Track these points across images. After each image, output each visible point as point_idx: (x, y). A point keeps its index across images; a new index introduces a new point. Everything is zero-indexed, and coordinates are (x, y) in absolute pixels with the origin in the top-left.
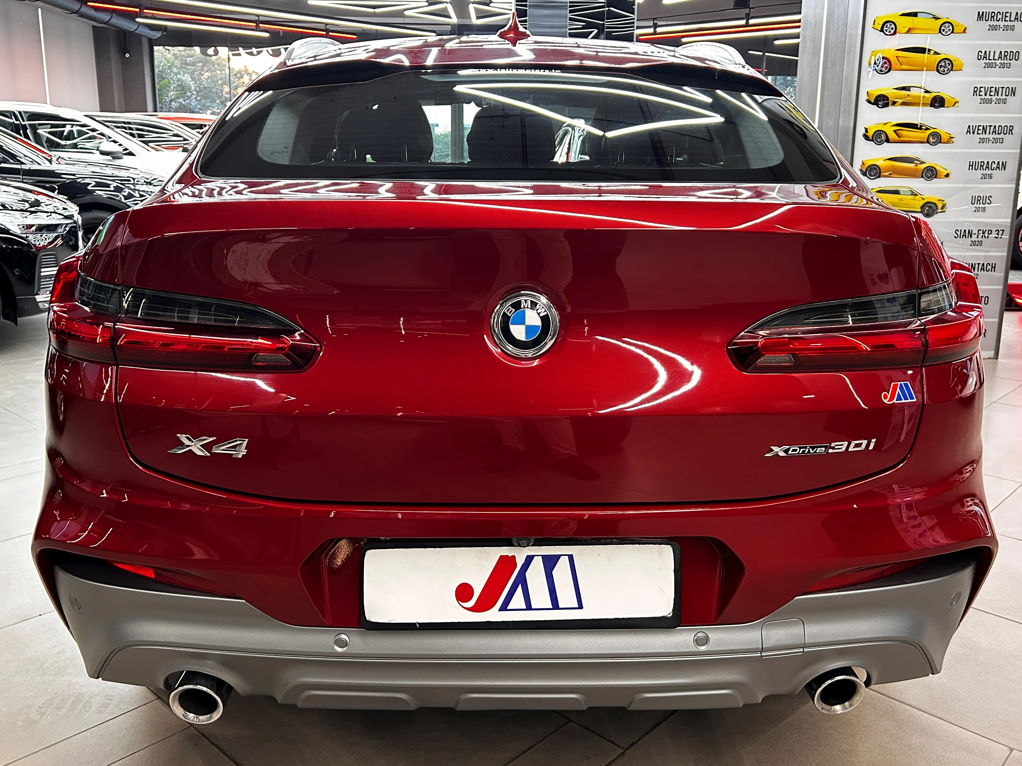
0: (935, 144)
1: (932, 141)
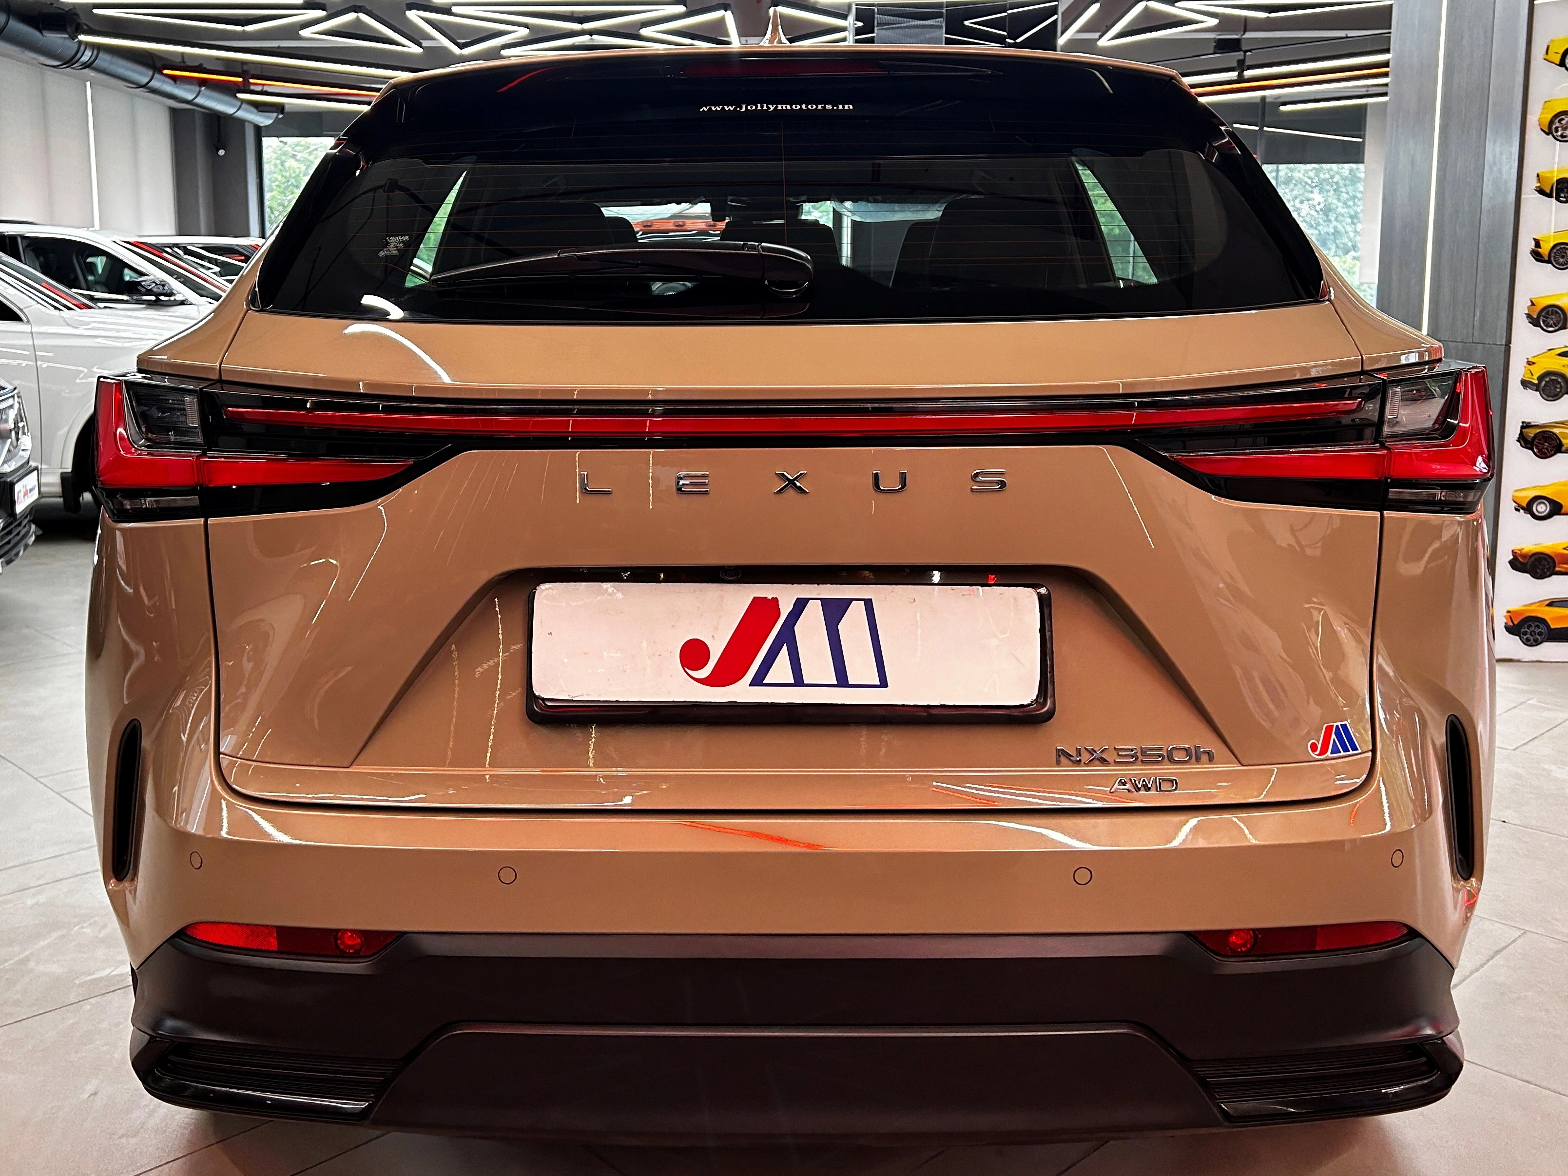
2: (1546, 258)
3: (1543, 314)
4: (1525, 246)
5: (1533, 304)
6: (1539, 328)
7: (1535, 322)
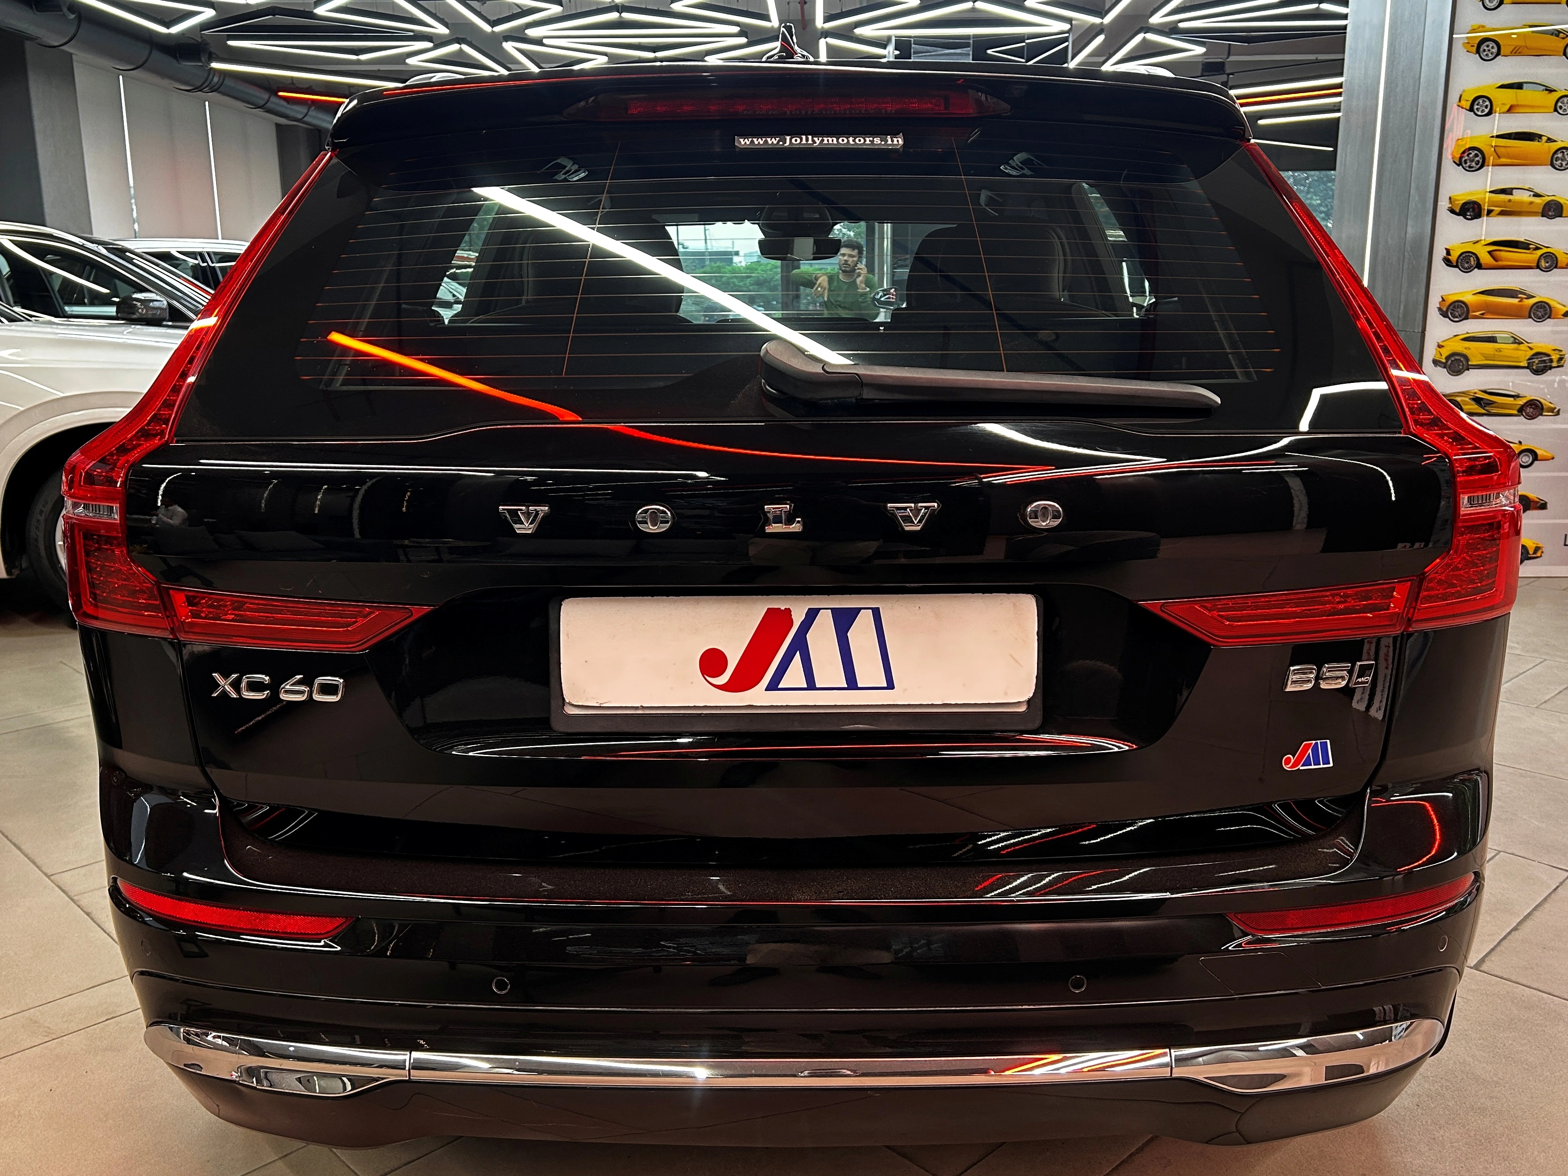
0: (1548, 270)
1: (1543, 266)
2: (1455, 264)
3: (1451, 307)
4: (1439, 254)
5: (1443, 300)
6: (1447, 319)
7: (1444, 314)
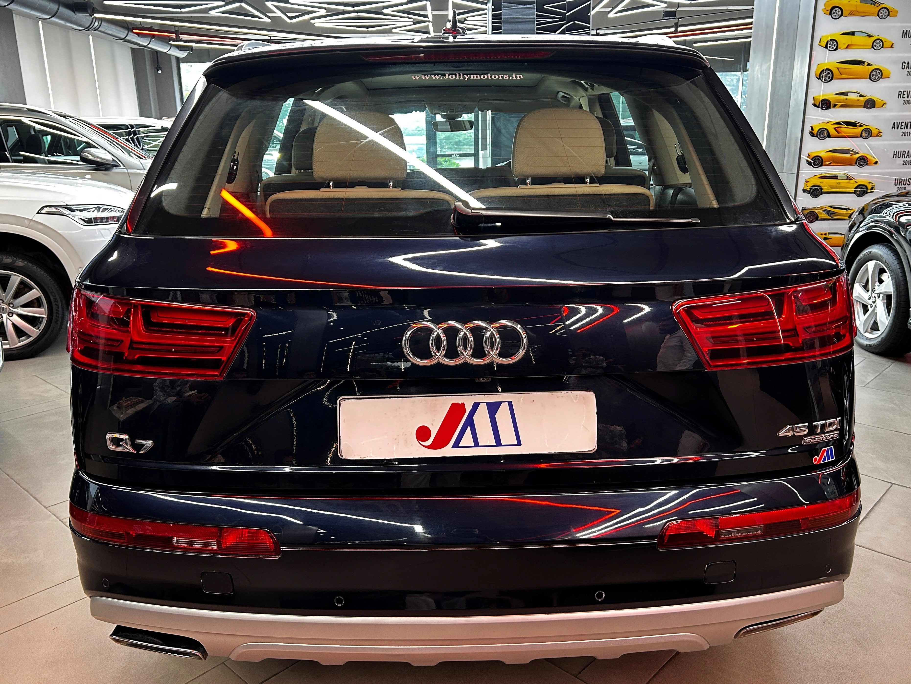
0: (866, 138)
1: (864, 135)
2: (816, 135)
3: (813, 160)
4: (807, 129)
5: (809, 154)
6: (811, 166)
7: (809, 164)
